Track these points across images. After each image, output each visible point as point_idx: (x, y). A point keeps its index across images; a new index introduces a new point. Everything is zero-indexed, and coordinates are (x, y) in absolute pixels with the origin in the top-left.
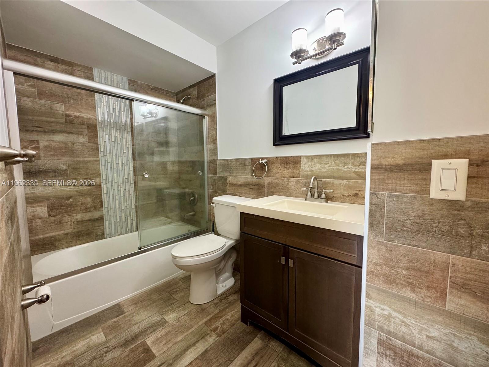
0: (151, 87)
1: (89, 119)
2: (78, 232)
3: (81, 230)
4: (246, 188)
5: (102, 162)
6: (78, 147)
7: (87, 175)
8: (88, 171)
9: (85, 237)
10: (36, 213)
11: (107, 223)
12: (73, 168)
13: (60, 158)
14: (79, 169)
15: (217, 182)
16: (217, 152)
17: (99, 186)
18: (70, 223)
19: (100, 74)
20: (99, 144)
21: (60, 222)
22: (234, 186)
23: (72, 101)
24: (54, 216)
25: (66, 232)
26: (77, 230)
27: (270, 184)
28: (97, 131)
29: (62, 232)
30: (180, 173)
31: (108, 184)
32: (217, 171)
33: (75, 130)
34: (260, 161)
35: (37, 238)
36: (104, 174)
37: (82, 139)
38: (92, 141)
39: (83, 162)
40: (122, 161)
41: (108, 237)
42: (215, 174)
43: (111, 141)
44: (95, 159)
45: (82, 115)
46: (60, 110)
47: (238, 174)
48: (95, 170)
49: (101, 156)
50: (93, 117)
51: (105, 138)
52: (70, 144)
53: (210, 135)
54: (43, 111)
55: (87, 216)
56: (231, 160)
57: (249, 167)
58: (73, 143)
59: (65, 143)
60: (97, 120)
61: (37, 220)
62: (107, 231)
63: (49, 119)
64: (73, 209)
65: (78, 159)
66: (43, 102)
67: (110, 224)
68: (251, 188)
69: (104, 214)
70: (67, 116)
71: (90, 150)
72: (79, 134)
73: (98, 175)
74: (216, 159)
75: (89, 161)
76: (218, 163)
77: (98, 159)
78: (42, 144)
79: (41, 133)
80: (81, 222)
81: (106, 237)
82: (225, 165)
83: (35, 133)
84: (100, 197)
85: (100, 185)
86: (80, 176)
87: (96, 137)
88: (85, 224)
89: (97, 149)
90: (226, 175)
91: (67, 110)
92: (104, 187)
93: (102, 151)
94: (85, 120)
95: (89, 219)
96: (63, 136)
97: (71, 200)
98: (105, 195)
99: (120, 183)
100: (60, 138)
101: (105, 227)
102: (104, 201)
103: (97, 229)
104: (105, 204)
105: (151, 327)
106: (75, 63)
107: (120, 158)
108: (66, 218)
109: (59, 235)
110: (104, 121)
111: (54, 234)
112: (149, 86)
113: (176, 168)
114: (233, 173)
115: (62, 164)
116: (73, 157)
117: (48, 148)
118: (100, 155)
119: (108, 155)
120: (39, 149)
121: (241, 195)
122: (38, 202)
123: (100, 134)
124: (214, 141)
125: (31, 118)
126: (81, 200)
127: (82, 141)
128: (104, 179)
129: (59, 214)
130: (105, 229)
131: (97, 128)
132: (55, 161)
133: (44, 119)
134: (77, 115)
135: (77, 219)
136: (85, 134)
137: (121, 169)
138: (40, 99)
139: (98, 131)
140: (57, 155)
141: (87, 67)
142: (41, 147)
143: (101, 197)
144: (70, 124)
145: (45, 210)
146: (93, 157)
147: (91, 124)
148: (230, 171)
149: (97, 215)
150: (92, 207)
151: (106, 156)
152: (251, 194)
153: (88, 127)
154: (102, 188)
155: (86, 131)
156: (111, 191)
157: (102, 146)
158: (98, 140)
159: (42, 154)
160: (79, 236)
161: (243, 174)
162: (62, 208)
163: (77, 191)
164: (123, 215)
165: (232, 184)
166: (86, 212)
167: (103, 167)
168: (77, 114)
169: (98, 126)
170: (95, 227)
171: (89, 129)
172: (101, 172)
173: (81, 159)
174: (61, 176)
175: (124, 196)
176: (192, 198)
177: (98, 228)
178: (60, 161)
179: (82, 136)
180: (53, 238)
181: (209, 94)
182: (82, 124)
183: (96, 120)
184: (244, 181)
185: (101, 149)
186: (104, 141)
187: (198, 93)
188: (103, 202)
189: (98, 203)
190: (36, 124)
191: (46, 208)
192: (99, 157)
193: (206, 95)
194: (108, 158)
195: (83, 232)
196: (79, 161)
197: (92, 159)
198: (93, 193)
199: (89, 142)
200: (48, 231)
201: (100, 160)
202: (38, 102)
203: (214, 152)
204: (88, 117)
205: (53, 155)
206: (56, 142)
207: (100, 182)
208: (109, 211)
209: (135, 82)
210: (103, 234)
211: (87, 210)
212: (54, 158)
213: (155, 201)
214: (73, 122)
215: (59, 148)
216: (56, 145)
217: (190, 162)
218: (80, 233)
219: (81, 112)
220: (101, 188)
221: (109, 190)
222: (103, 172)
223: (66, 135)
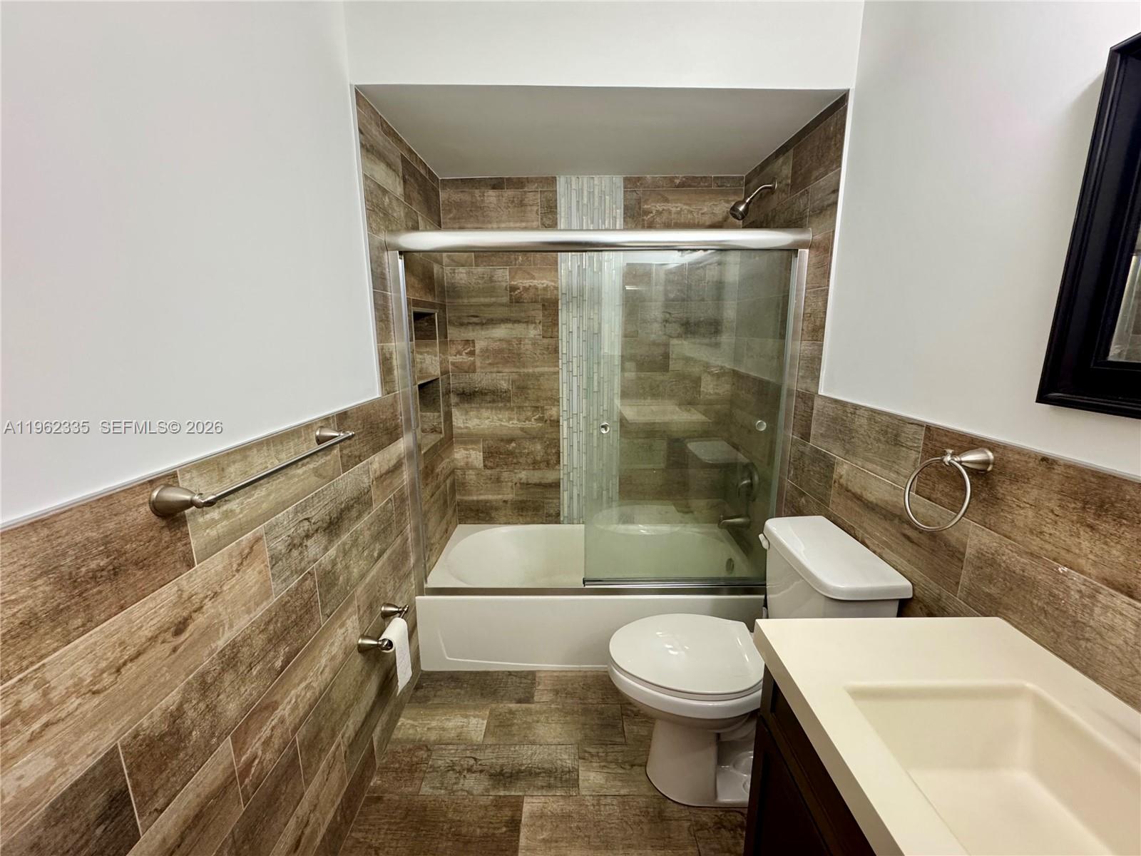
0: (677, 181)
1: (545, 289)
2: (522, 502)
3: (525, 499)
4: (887, 525)
5: (563, 375)
6: (527, 347)
7: (538, 401)
8: (540, 394)
9: (530, 513)
10: (470, 460)
11: (565, 496)
12: (518, 388)
13: (500, 369)
14: (526, 388)
15: (807, 462)
16: (819, 370)
17: (556, 424)
18: (510, 484)
19: (569, 186)
20: (560, 338)
21: (498, 480)
22: (852, 500)
23: (520, 258)
24: (492, 468)
25: (506, 497)
26: (520, 498)
27: (988, 562)
28: (558, 313)
29: (500, 497)
30: (732, 401)
31: (571, 420)
32: (813, 432)
33: (523, 315)
34: (948, 458)
35: (471, 498)
36: (565, 400)
37: (533, 332)
38: (549, 334)
39: (533, 375)
40: (599, 373)
41: (565, 522)
42: (806, 436)
43: (581, 331)
44: (552, 369)
45: (535, 282)
46: (502, 281)
47: (870, 466)
48: (551, 390)
49: (563, 364)
50: (553, 284)
51: (571, 326)
52: (515, 343)
53: (809, 311)
54: (480, 286)
55: (535, 476)
56: (856, 407)
57: (913, 455)
58: (520, 341)
59: (509, 342)
60: (560, 288)
61: (471, 472)
62: (565, 511)
63: (487, 300)
64: (515, 461)
65: (526, 370)
66: (480, 270)
67: (571, 498)
68: (905, 536)
69: (561, 477)
70: (513, 289)
71: (545, 352)
72: (528, 321)
73: (555, 401)
74: (813, 390)
75: (542, 374)
76: (818, 404)
77: (557, 368)
78: (479, 345)
79: (478, 327)
80: (526, 485)
81: (563, 521)
82: (834, 420)
83: (470, 327)
84: (554, 444)
85: (558, 422)
86: (528, 402)
87: (555, 323)
88: (532, 490)
89: (556, 350)
90: (835, 453)
91: (512, 278)
92: (564, 424)
93: (564, 352)
94: (539, 292)
95: (538, 481)
96: (506, 328)
97: (513, 444)
98: (565, 441)
99: (593, 420)
100: (501, 332)
101: (561, 503)
102: (563, 453)
103: (549, 503)
104: (564, 459)
105: (549, 773)
106: (527, 178)
107: (595, 366)
108: (505, 475)
109: (496, 501)
110: (570, 289)
111: (490, 497)
112: (671, 179)
113: (725, 388)
114: (854, 454)
115: (502, 379)
116: (518, 367)
117: (485, 351)
118: (560, 361)
119: (575, 360)
120: (474, 354)
121: (867, 541)
122: (473, 442)
123: (562, 317)
124: (816, 332)
125: (466, 301)
126: (527, 447)
127: (532, 336)
128: (565, 409)
129: (497, 466)
130: (561, 507)
131: (558, 307)
132: (494, 375)
133: (482, 300)
134: (527, 285)
135: (521, 479)
136: (538, 321)
137: (596, 389)
138: (477, 266)
139: (560, 311)
140: (497, 363)
141: (547, 178)
142: (477, 351)
143: (557, 445)
144: (517, 304)
145: (480, 456)
146: (549, 367)
147: (548, 299)
148: (848, 446)
149: (550, 476)
150: (544, 461)
151: (571, 363)
152: (904, 557)
153: (543, 305)
154: (561, 427)
155: (539, 315)
156: (575, 434)
157: (564, 344)
158: (558, 331)
159: (478, 364)
160: (522, 509)
161: (886, 472)
162: (501, 456)
163: (522, 429)
164: (595, 485)
165: (848, 491)
166: (533, 469)
167: (565, 385)
168: (527, 283)
169: (560, 301)
170: (547, 498)
171: (546, 310)
172: (561, 396)
173: (531, 370)
174: (502, 402)
175: (598, 446)
176: (745, 482)
177: (551, 501)
178: (501, 374)
179: (534, 325)
180: (488, 504)
181: (822, 170)
182: (535, 302)
183: (556, 288)
184: (887, 497)
185: (563, 348)
186: (570, 332)
187: (794, 172)
188: (561, 454)
189: (552, 457)
190: (472, 312)
191: (482, 454)
192: (558, 367)
193: (815, 174)
194: (575, 365)
195: (528, 504)
196: (528, 375)
197: (546, 369)
198: (546, 436)
199: (543, 337)
200: (482, 492)
201: (560, 371)
202: (475, 271)
203: (813, 365)
204: (545, 285)
205: (490, 364)
206: (496, 341)
207: (559, 416)
208: (569, 473)
209: (639, 179)
210: (558, 515)
211: (535, 465)
212: (492, 370)
213: (662, 466)
214: (522, 300)
215: (501, 351)
216: (496, 345)
217: (755, 379)
218: (523, 505)
219: (533, 278)
220: (559, 426)
221: (573, 432)
222: (565, 396)
223: (510, 325)
